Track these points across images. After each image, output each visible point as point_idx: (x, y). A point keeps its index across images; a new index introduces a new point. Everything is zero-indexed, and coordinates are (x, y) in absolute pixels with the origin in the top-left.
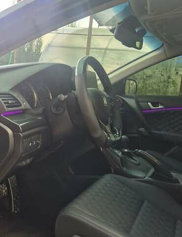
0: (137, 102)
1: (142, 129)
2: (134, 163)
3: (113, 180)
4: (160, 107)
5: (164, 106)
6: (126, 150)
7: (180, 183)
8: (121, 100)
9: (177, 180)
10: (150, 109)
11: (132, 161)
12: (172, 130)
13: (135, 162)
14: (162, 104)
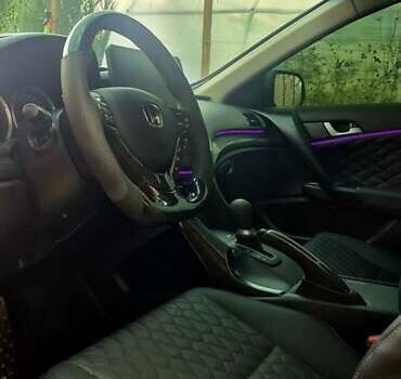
0: (299, 123)
1: (313, 185)
2: (262, 262)
3: (202, 302)
4: (352, 131)
5: (361, 128)
6: (246, 233)
7: (365, 304)
8: (262, 121)
9: (360, 297)
10: (330, 137)
11: (259, 255)
12: (385, 184)
13: (265, 258)
14: (356, 125)
